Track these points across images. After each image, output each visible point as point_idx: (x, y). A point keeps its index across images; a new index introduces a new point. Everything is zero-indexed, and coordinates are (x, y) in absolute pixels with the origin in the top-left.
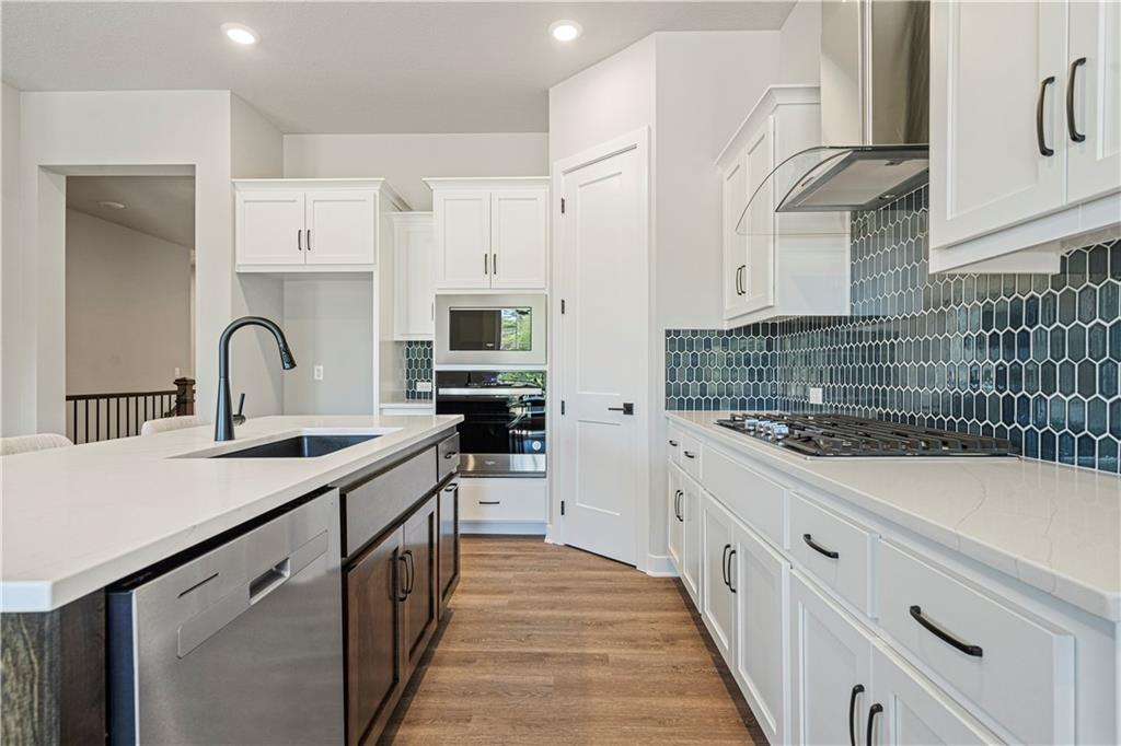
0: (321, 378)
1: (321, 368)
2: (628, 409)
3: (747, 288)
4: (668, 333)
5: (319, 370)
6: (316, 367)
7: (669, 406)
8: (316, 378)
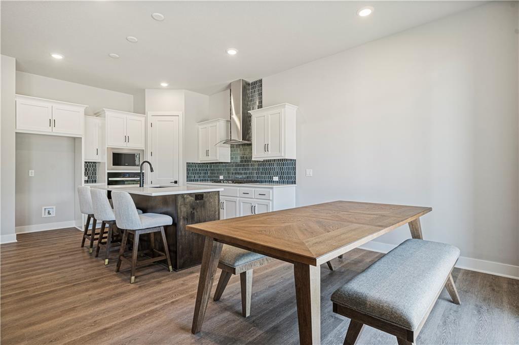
0: (33, 175)
1: (33, 171)
2: (176, 182)
3: (209, 155)
4: (187, 163)
5: (32, 172)
6: (30, 171)
7: (187, 181)
8: (30, 175)
